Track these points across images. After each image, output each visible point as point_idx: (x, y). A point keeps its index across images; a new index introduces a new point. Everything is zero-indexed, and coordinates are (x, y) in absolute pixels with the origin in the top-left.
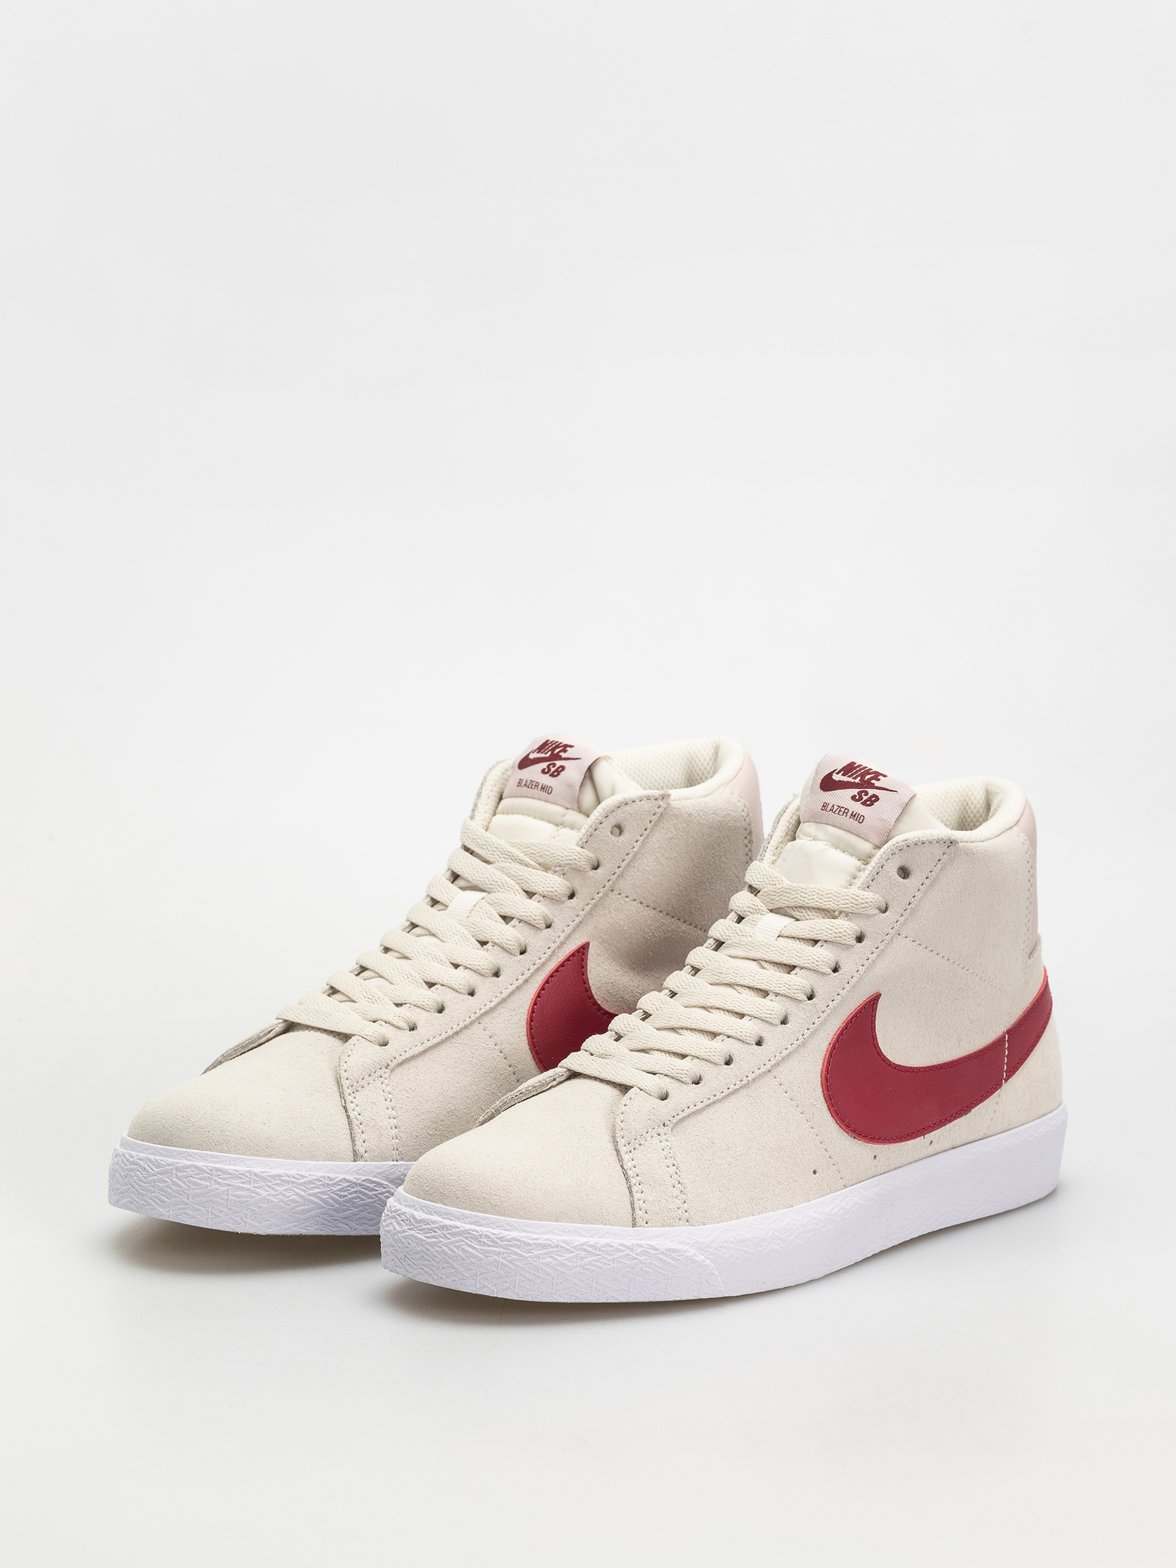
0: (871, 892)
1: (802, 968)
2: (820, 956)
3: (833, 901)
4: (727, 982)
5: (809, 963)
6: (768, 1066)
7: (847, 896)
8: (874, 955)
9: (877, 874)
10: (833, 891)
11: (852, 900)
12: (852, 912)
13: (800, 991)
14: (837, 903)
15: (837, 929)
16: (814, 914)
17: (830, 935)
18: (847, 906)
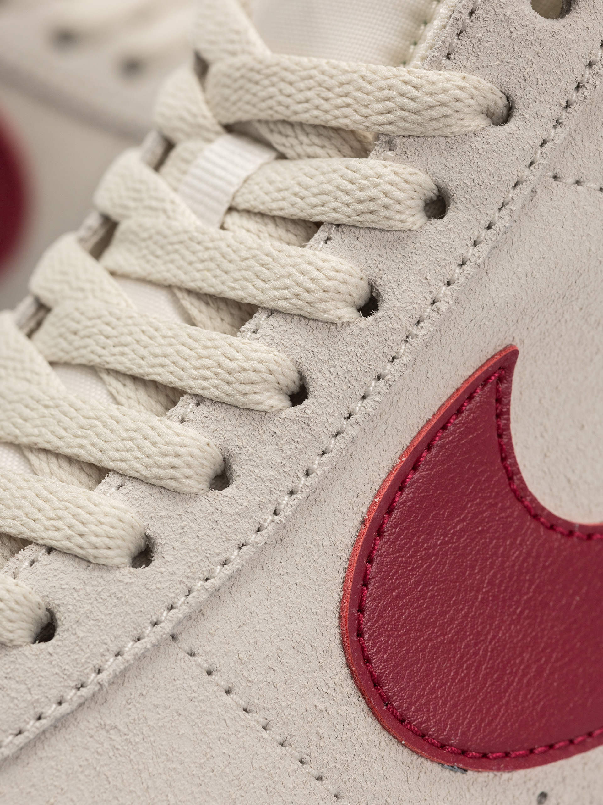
0: (459, 68)
1: (272, 312)
2: (316, 274)
3: (356, 106)
4: (83, 361)
5: (285, 299)
6: (166, 627)
7: (390, 88)
8: (483, 249)
9: (471, 13)
10: (355, 76)
11: (400, 99)
12: (406, 133)
13: (263, 386)
14: (364, 111)
15: (362, 189)
16: (316, 140)
17: (346, 209)
18: (391, 117)
